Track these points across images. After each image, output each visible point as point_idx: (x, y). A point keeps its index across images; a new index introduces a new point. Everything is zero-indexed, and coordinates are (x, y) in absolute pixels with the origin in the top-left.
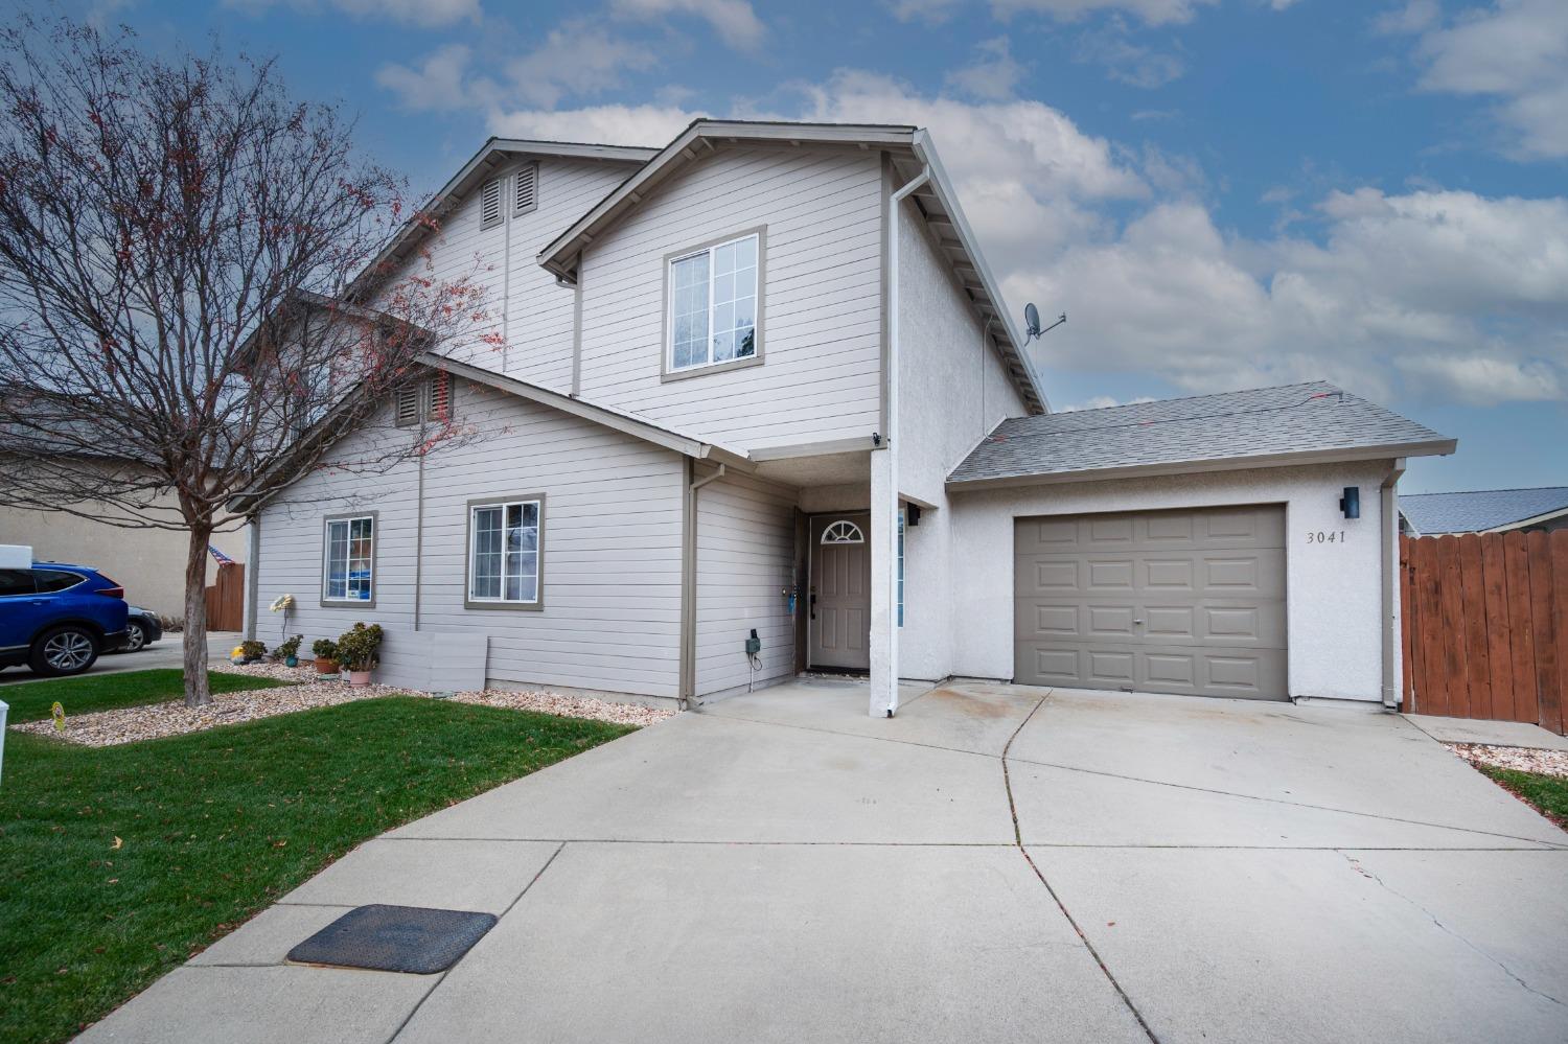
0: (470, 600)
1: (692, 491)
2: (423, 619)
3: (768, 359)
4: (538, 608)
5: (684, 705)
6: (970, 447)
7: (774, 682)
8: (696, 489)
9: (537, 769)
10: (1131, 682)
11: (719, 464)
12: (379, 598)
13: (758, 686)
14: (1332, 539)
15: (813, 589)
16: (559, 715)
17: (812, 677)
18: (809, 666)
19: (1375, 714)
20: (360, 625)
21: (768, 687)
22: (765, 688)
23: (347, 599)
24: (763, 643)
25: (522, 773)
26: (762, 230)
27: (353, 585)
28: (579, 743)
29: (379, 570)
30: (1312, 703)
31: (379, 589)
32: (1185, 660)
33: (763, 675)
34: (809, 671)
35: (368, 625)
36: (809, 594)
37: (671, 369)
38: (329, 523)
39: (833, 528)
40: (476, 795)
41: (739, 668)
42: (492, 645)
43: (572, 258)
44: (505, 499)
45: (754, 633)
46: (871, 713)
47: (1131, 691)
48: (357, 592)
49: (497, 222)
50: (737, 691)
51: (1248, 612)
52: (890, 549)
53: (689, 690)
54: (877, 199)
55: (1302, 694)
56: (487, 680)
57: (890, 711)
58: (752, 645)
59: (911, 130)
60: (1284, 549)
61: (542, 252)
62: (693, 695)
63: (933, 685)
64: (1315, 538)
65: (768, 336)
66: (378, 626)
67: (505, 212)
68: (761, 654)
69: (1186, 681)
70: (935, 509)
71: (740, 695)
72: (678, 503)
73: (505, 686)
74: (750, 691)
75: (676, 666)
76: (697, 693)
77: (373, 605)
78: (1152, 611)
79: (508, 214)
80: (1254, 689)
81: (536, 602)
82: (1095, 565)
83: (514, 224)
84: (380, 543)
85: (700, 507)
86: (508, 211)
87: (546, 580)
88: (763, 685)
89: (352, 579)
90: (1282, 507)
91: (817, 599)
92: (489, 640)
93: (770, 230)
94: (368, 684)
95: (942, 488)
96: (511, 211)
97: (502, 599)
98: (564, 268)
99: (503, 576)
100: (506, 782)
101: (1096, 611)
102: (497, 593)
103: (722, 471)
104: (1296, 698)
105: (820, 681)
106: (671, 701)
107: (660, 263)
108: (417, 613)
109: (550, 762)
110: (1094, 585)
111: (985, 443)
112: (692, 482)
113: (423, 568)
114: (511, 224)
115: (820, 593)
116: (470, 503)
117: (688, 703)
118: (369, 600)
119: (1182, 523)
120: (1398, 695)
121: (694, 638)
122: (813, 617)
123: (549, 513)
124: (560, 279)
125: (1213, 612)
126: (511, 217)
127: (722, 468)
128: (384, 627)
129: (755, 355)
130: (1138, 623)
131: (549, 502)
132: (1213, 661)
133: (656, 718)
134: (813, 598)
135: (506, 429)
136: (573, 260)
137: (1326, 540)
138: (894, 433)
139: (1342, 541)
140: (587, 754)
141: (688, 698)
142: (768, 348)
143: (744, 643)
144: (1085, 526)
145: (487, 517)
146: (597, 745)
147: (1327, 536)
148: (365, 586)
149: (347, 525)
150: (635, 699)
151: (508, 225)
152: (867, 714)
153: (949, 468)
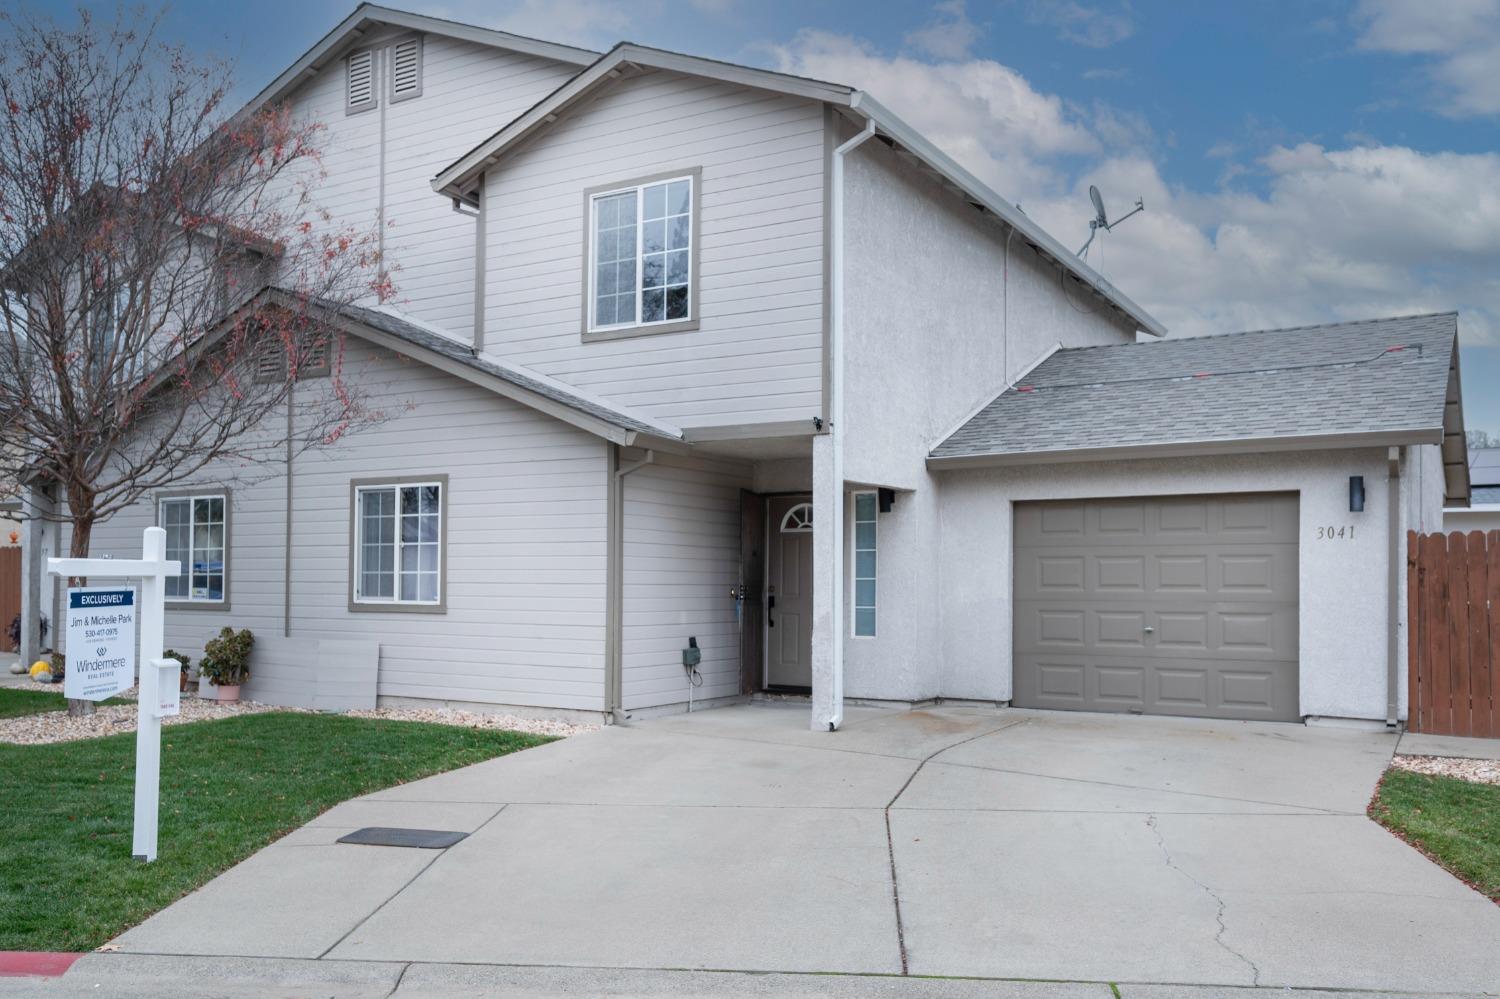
0: (356, 601)
1: (618, 478)
2: (294, 623)
3: (704, 323)
4: (441, 610)
5: (610, 719)
6: (978, 403)
7: (717, 704)
8: (622, 477)
9: (467, 764)
10: (1141, 703)
11: (646, 450)
12: (234, 598)
13: (698, 706)
14: (1342, 534)
15: (771, 588)
16: (475, 726)
17: (770, 698)
18: (765, 686)
19: (1377, 733)
20: (228, 631)
21: (712, 708)
22: (707, 709)
23: (191, 599)
24: (705, 654)
25: (454, 767)
26: (697, 172)
27: (200, 582)
28: (503, 748)
29: (235, 563)
30: (1323, 723)
31: (234, 586)
32: (1198, 675)
33: (705, 693)
34: (766, 692)
35: (237, 631)
36: (767, 595)
37: (593, 328)
38: (163, 502)
39: (796, 513)
40: (418, 778)
41: (672, 682)
42: (384, 655)
43: (473, 179)
44: (399, 480)
45: (693, 642)
46: (813, 727)
47: (1139, 713)
48: (205, 591)
49: (368, 106)
50: (673, 709)
51: (1263, 619)
52: (834, 545)
53: (615, 700)
54: (820, 151)
55: (1311, 713)
56: (379, 696)
57: (832, 724)
58: (691, 657)
59: (848, 91)
60: (1297, 543)
61: (438, 176)
62: (620, 707)
63: (908, 707)
64: (1325, 533)
65: (704, 296)
66: (248, 632)
67: (379, 93)
68: (701, 668)
69: (1198, 700)
70: (909, 492)
71: (675, 714)
72: (602, 492)
73: (401, 703)
74: (688, 711)
75: (601, 676)
76: (625, 706)
77: (226, 608)
78: (1164, 617)
79: (383, 98)
80: (1269, 709)
81: (438, 603)
82: (1103, 562)
83: (393, 111)
84: (235, 529)
85: (627, 495)
86: (383, 93)
87: (449, 578)
88: (706, 705)
89: (197, 574)
90: (1295, 495)
91: (776, 601)
92: (380, 650)
93: (705, 175)
94: (237, 702)
95: (922, 466)
96: (387, 94)
97: (396, 600)
98: (462, 191)
99: (397, 572)
100: (442, 772)
101: (1103, 616)
102: (389, 592)
103: (650, 457)
104: (1307, 717)
105: (778, 704)
106: (595, 715)
107: (580, 197)
108: (287, 618)
109: (477, 760)
110: (1103, 586)
111: (1009, 392)
112: (617, 469)
113: (294, 563)
114: (388, 112)
115: (779, 596)
116: (354, 483)
117: (614, 715)
118: (222, 601)
119: (1193, 512)
120: (1403, 712)
121: (620, 646)
122: (771, 624)
123: (452, 497)
124: (457, 203)
125: (1227, 619)
126: (387, 101)
127: (650, 453)
128: (256, 633)
129: (689, 318)
130: (1149, 632)
131: (452, 484)
132: (1227, 677)
133: (578, 731)
134: (772, 601)
135: (410, 407)
136: (475, 181)
137: (1336, 534)
138: (838, 415)
139: (1352, 537)
140: (511, 756)
141: (612, 712)
142: (704, 311)
143: (681, 653)
144: (1091, 512)
145: (375, 501)
146: (521, 750)
147: (1337, 530)
148: (216, 586)
149: (188, 505)
150: (555, 713)
151: (383, 110)
152: (809, 728)
153: (934, 439)
